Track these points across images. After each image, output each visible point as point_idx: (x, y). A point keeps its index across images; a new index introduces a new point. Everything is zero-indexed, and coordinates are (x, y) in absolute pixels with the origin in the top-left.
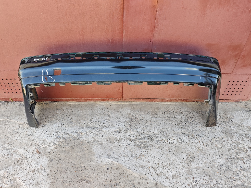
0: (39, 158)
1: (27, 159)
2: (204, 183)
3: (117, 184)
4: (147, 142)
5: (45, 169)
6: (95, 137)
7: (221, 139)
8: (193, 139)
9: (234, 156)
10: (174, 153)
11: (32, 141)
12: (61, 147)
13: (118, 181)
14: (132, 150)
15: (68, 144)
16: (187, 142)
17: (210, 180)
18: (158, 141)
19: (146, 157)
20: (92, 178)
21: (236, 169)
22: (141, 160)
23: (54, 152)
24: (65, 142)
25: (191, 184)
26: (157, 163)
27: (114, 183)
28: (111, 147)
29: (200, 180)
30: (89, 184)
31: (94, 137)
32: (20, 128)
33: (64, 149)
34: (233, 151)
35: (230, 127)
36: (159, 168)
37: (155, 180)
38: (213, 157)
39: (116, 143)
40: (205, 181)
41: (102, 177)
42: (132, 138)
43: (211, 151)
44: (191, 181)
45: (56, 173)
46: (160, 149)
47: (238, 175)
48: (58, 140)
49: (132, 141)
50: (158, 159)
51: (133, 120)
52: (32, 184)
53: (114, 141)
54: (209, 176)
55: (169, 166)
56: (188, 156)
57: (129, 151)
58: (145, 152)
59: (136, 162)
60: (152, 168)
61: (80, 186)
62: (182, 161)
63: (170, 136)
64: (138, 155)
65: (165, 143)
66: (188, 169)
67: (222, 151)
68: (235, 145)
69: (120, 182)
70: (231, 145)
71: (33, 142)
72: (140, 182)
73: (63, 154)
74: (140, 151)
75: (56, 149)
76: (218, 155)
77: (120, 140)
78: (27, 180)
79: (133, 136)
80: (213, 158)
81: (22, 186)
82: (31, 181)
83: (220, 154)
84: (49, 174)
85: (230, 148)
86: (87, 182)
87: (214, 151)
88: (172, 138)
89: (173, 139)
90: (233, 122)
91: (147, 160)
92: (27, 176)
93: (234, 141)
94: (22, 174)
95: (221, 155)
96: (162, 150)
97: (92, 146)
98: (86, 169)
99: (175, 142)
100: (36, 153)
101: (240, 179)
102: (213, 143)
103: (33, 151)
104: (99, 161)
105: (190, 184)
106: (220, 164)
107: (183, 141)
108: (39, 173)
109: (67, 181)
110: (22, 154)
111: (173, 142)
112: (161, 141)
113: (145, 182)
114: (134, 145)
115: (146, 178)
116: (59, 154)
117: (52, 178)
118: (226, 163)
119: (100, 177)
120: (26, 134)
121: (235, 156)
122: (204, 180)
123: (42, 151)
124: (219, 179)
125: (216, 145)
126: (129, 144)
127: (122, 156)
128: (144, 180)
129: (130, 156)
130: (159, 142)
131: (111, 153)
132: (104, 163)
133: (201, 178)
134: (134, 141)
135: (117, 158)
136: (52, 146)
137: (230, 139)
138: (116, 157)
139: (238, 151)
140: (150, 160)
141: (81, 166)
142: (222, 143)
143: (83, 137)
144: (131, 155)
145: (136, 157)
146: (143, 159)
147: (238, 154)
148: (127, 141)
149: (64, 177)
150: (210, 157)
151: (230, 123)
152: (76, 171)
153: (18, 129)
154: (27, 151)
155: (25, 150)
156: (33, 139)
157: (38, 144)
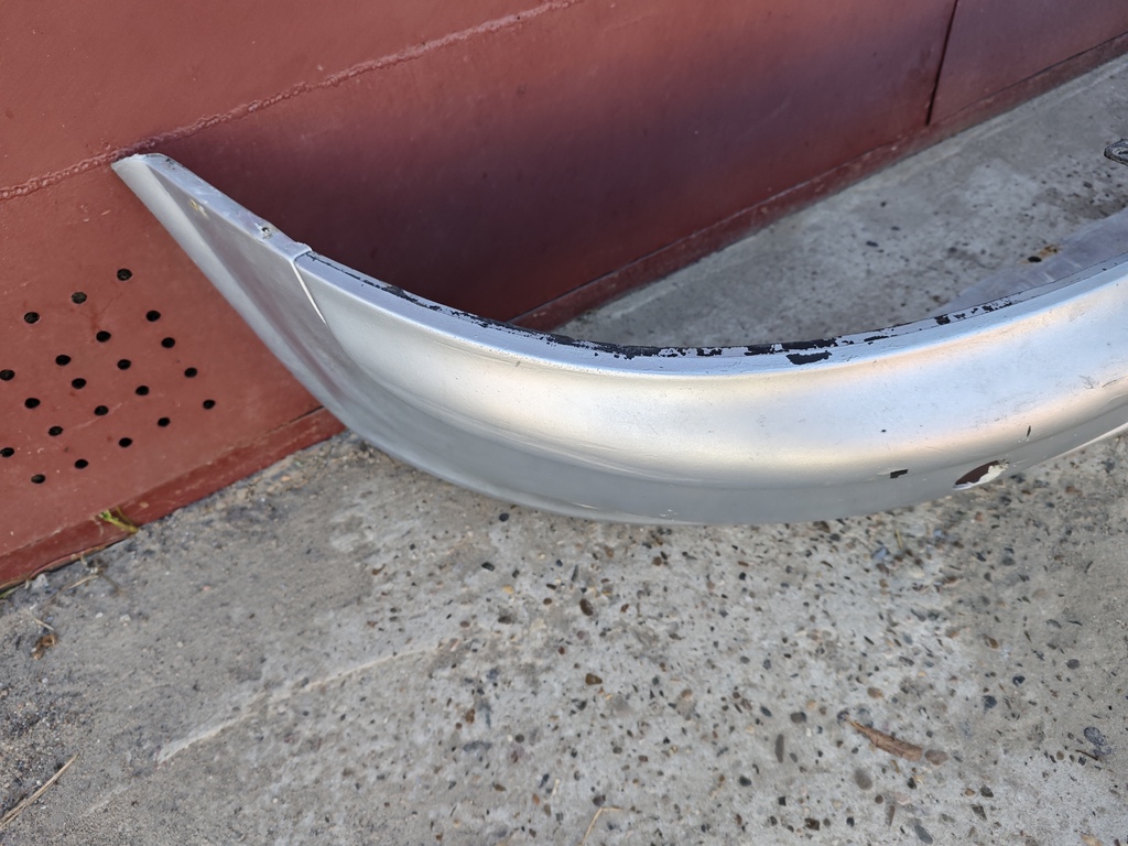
12: (1004, 607)
15: (1016, 557)
24: (981, 559)
48: (917, 576)
71: (768, 721)
153: (486, 706)
154: (827, 822)
155: (800, 824)
156: (728, 694)
157: (823, 711)
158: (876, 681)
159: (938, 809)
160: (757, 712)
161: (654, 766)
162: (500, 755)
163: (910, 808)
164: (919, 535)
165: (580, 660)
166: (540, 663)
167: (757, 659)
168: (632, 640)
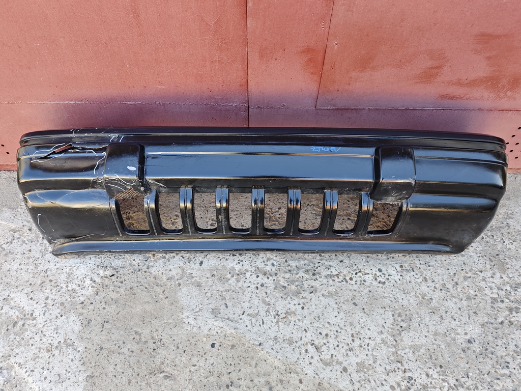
0: (59, 316)
1: (35, 319)
2: (429, 383)
3: (232, 383)
4: (304, 279)
5: (75, 344)
6: (184, 267)
7: (477, 274)
8: (412, 273)
9: (503, 319)
10: (364, 307)
11: (42, 274)
12: (108, 290)
13: (234, 376)
14: (267, 300)
15: (124, 283)
16: (397, 280)
17: (441, 377)
18: (331, 276)
19: (299, 318)
20: (178, 368)
21: (504, 349)
22: (289, 325)
23: (92, 303)
24: (117, 278)
25: (399, 385)
26: (324, 334)
27: (225, 379)
28: (222, 292)
29: (420, 377)
30: (172, 382)
31: (182, 264)
32: (14, 241)
33: (114, 296)
34: (501, 305)
35: (502, 241)
36: (328, 345)
37: (317, 374)
38: (455, 320)
39: (233, 281)
40: (430, 380)
41: (200, 366)
42: (268, 268)
43: (450, 304)
44: (398, 379)
45: (98, 353)
46: (334, 297)
47: (507, 366)
48: (101, 272)
49: (269, 276)
50: (326, 323)
51: (274, 221)
52: (49, 379)
53: (229, 276)
54: (441, 367)
55: (352, 342)
56: (396, 316)
57: (261, 302)
58: (297, 306)
59: (277, 330)
60: (312, 345)
61: (153, 386)
62: (381, 329)
63: (357, 266)
64: (282, 312)
65: (344, 283)
66: (394, 350)
67: (476, 305)
68: (509, 289)
69: (239, 379)
70: (498, 289)
71: (46, 278)
72: (284, 378)
73: (114, 307)
74: (287, 302)
75: (97, 294)
76: (467, 316)
77: (241, 273)
78: (35, 370)
79: (273, 265)
80: (453, 322)
81: (26, 383)
82: (45, 372)
83: (471, 313)
84: (84, 356)
85: (497, 296)
86: (166, 377)
87: (459, 305)
88: (362, 270)
89: (366, 272)
90: (512, 227)
91: (301, 324)
92: (37, 360)
93: (507, 279)
94: (25, 354)
95: (473, 316)
96: (337, 301)
97: (178, 288)
98: (163, 344)
99: (369, 278)
100: (53, 305)
101: (510, 376)
102: (457, 284)
103: (47, 298)
104: (193, 326)
105: (396, 386)
106: (468, 337)
107: (387, 276)
108: (62, 354)
109: (123, 373)
110: (23, 307)
111: (364, 281)
112: (336, 278)
113: (294, 379)
114: (274, 286)
115: (297, 369)
116: (104, 308)
117: (90, 365)
118: (483, 335)
119: (196, 365)
120: (28, 255)
121: (506, 317)
122: (428, 375)
123: (66, 300)
124: (463, 375)
125: (463, 288)
126: (262, 285)
127: (246, 313)
128: (292, 375)
129: (263, 313)
130: (330, 281)
131: (221, 308)
132: (206, 332)
133: (422, 373)
134: (274, 277)
135: (235, 319)
136: (87, 286)
137: (498, 275)
138: (231, 317)
139: (514, 306)
140: (309, 326)
141: (153, 338)
142: (479, 284)
143: (158, 264)
144: (265, 314)
145: (277, 317)
146: (292, 323)
147: (514, 312)
148: (258, 277)
149: (116, 365)
150: (447, 319)
151: (503, 230)
152: (142, 351)
153: (11, 243)
154: (34, 300)
155: (30, 297)
156: (46, 269)
157: (56, 283)
158: (70, 285)
159: (52, 312)
160: (46, 275)
161: (21, 271)
162: (4, 253)
163: (48, 308)
164: (113, 265)
165: (32, 246)
166: (27, 242)
167: (57, 267)
168: (43, 248)
